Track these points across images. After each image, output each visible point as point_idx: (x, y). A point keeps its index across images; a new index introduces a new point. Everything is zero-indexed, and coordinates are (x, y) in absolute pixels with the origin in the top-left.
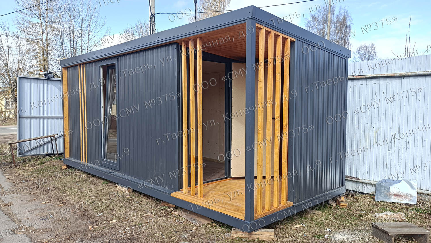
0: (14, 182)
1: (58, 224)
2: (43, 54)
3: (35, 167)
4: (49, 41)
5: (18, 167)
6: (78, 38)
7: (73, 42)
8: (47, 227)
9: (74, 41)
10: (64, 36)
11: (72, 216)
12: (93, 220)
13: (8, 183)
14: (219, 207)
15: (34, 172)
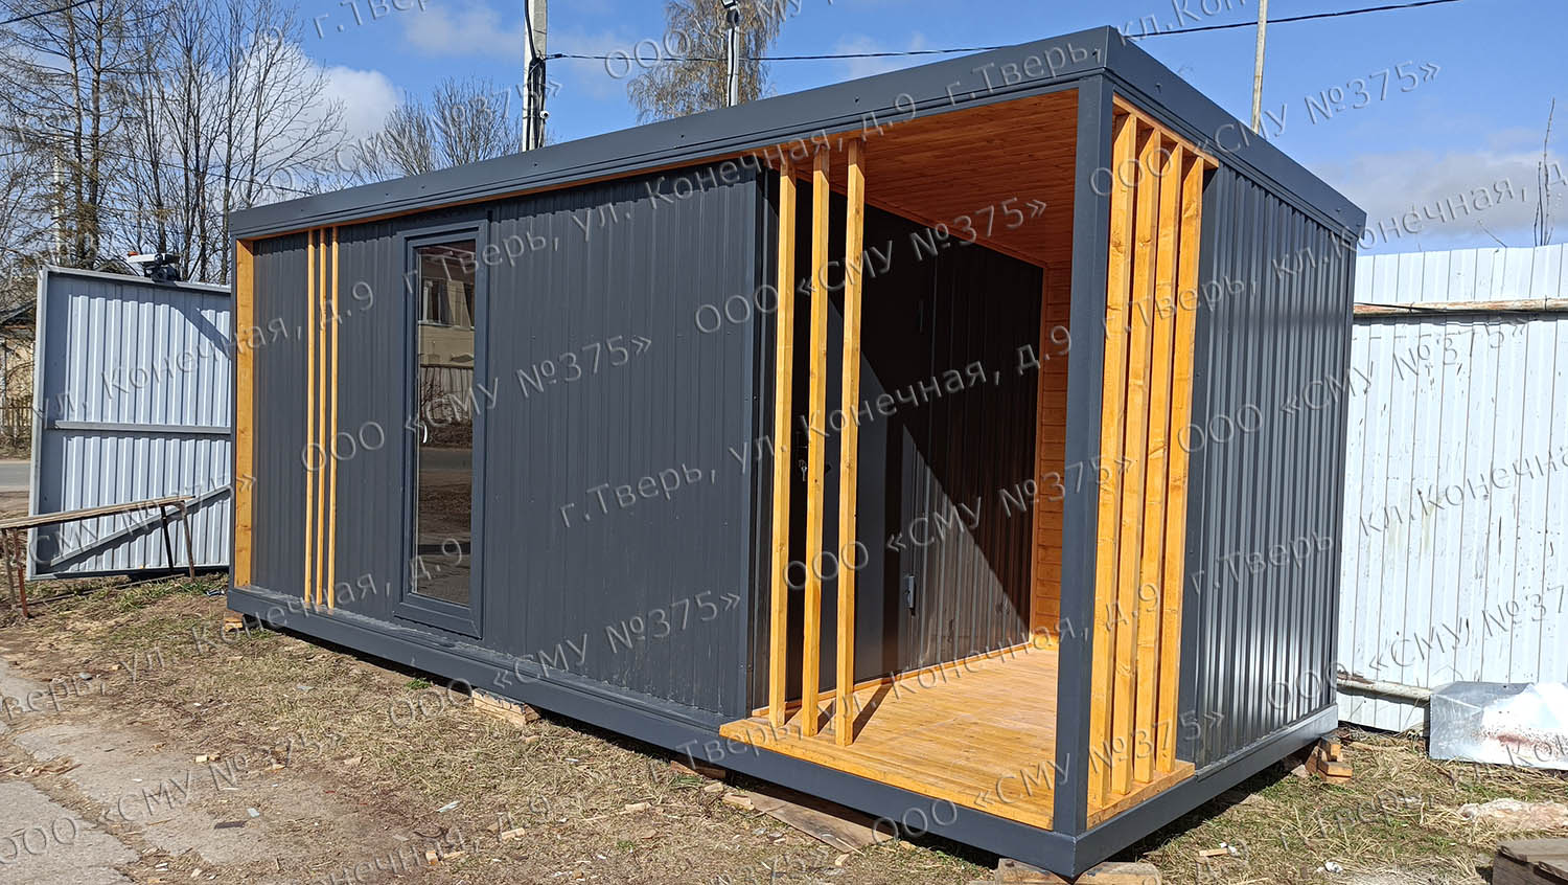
0: (45, 680)
1: (296, 843)
2: (79, 193)
3: (112, 622)
4: (106, 143)
5: (40, 620)
6: (214, 134)
7: (194, 151)
8: (255, 856)
9: (197, 147)
10: (161, 128)
11: (338, 813)
12: (432, 829)
13: (25, 684)
14: (932, 780)
15: (116, 639)
